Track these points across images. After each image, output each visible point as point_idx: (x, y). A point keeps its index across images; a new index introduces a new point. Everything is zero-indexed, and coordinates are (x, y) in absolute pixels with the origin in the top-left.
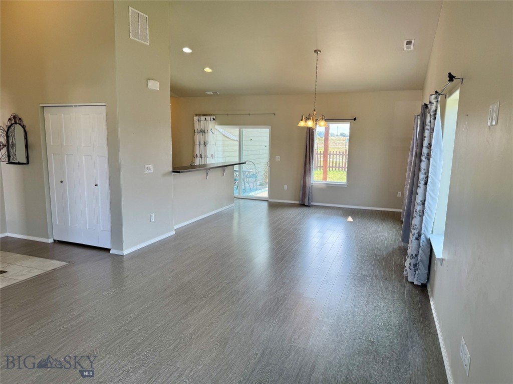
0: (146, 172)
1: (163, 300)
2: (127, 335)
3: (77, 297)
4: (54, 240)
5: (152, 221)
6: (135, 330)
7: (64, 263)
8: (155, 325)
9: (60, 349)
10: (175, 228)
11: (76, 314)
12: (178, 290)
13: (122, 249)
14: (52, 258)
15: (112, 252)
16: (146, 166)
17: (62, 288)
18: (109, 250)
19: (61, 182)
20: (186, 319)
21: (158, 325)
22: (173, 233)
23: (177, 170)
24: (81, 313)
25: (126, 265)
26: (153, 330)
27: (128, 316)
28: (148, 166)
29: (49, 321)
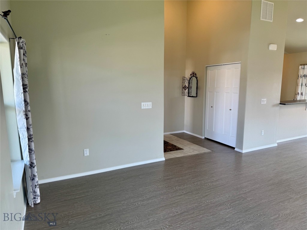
0: (262, 103)
1: (268, 186)
2: (243, 200)
3: (216, 170)
4: (205, 138)
5: (262, 135)
6: (248, 199)
7: (209, 151)
8: (262, 200)
9: (207, 196)
10: (277, 142)
11: (215, 180)
12: (278, 183)
13: (242, 149)
14: (204, 147)
15: (236, 149)
16: (262, 100)
17: (208, 164)
18: (234, 148)
19: (212, 107)
20: (283, 203)
21: (263, 201)
22: (276, 145)
23: (283, 103)
24: (218, 180)
25: (243, 159)
26: (260, 203)
27: (244, 189)
28: (263, 99)
29: (202, 179)
